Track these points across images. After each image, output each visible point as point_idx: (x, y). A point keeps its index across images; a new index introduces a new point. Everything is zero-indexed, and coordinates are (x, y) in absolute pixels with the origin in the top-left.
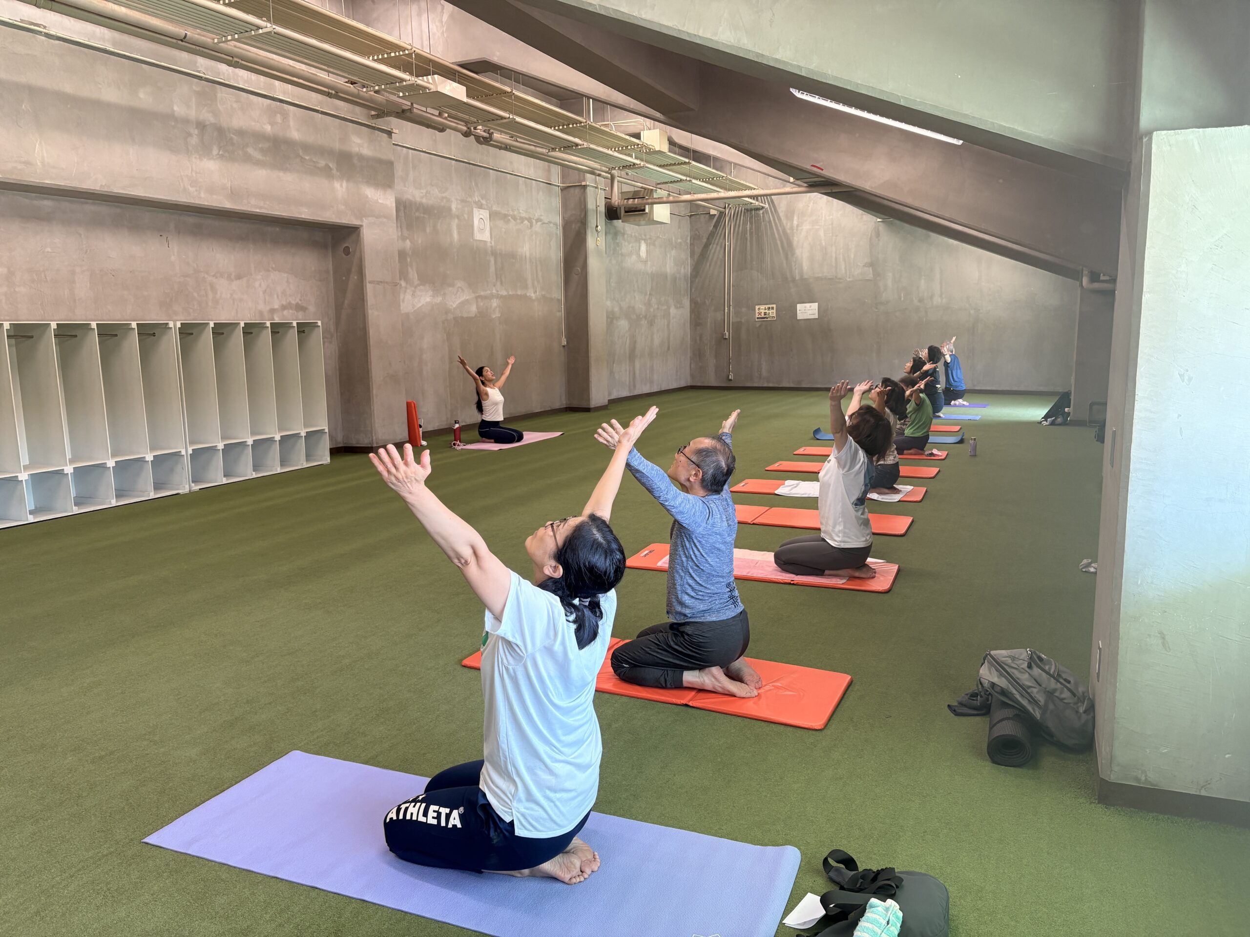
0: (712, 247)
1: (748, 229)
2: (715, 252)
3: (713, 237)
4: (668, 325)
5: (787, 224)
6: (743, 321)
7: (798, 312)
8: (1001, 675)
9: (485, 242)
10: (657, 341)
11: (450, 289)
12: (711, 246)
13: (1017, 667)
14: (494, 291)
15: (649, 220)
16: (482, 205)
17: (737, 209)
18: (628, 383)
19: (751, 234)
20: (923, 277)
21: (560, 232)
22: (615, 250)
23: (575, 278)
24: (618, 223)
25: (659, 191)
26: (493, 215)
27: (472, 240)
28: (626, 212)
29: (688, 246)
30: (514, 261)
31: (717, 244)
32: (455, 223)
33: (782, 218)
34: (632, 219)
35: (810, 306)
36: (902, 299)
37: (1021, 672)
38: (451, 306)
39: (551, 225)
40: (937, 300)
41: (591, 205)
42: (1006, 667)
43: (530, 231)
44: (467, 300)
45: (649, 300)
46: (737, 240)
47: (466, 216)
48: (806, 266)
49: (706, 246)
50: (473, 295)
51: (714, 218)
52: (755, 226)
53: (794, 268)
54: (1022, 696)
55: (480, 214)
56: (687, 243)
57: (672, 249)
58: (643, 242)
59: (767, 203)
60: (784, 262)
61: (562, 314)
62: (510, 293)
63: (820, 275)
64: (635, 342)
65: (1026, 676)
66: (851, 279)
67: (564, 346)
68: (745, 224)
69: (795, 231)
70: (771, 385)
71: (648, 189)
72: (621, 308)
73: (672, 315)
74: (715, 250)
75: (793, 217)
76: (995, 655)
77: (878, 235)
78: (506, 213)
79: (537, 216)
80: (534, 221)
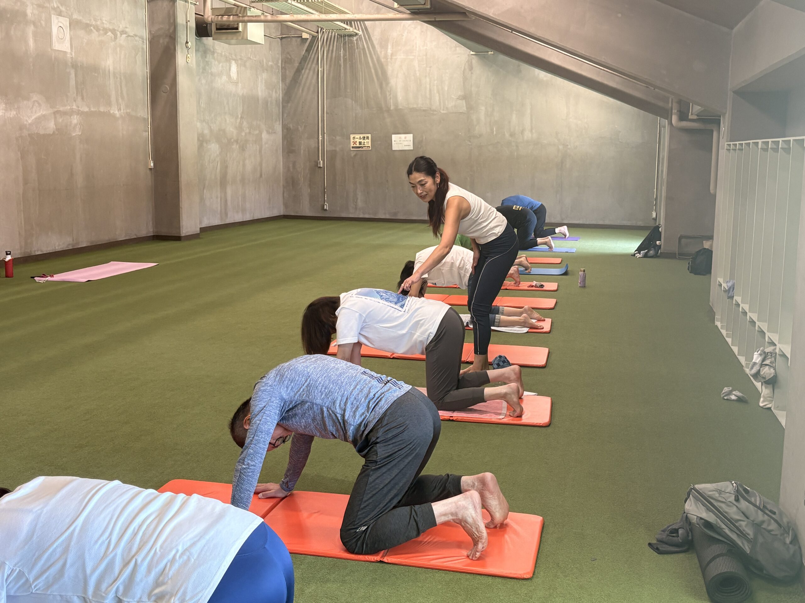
0: (305, 72)
1: (342, 55)
2: (307, 78)
3: (305, 61)
4: (260, 151)
5: (381, 52)
6: (338, 149)
7: (393, 142)
8: (708, 509)
9: (65, 53)
10: (249, 167)
11: (25, 102)
12: (303, 71)
13: (724, 500)
14: (74, 107)
15: (242, 39)
16: (61, 11)
17: (330, 34)
18: (219, 211)
19: (345, 60)
20: (515, 112)
21: (146, 46)
22: (204, 69)
23: (163, 96)
24: (208, 41)
25: (252, 9)
26: (74, 24)
27: (50, 50)
28: (217, 29)
29: (279, 70)
30: (96, 75)
31: (310, 69)
32: (30, 30)
33: (377, 47)
34: (224, 37)
35: (405, 138)
36: (495, 133)
37: (728, 506)
38: (27, 121)
39: (137, 38)
40: (528, 135)
41: (181, 20)
42: (712, 501)
43: (114, 43)
44: (44, 116)
45: (241, 123)
46: (330, 66)
47: (43, 23)
48: (400, 97)
49: (299, 71)
50: (51, 111)
51: (306, 42)
52: (349, 52)
53: (388, 98)
54: (731, 530)
55: (59, 22)
56: (278, 66)
57: (263, 72)
58: (233, 62)
59: (360, 30)
60: (379, 91)
61: (147, 134)
62: (92, 109)
63: (415, 106)
64: (227, 167)
65: (735, 509)
66: (445, 112)
67: (151, 169)
68: (338, 49)
69: (389, 60)
70: (367, 216)
71: (242, 7)
72: (211, 130)
73: (264, 140)
74: (307, 75)
75: (388, 46)
76: (701, 489)
77: (471, 68)
78: (88, 22)
79: (121, 28)
80: (118, 34)
